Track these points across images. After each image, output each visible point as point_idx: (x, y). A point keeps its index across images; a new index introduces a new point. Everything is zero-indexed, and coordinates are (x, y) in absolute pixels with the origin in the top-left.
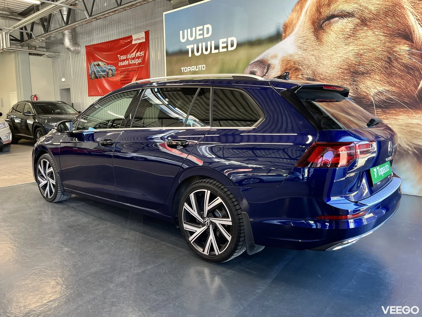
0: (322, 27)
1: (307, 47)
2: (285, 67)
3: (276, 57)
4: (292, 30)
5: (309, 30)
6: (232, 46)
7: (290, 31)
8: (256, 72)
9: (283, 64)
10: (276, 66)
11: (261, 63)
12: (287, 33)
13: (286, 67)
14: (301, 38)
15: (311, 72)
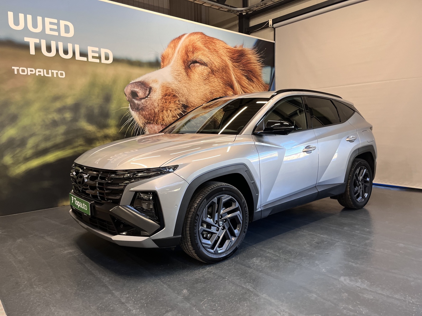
0: (189, 67)
1: (181, 79)
2: (164, 92)
3: (157, 82)
4: (169, 63)
5: (181, 66)
6: (107, 58)
7: (167, 63)
8: (138, 92)
9: (163, 89)
10: (158, 90)
11: (143, 84)
12: (165, 63)
13: (166, 92)
14: (176, 71)
15: (185, 100)
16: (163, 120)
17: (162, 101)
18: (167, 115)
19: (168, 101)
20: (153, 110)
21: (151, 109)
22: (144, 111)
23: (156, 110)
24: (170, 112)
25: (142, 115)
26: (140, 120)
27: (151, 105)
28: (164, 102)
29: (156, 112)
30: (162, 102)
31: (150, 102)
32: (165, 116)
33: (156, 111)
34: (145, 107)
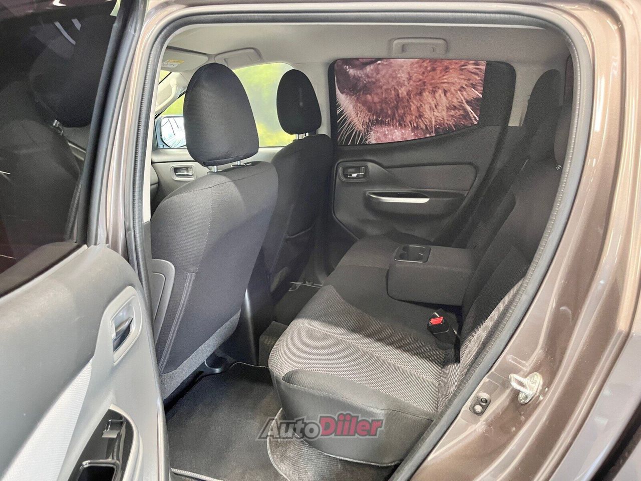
16: (421, 116)
17: (420, 66)
18: (432, 103)
19: (439, 64)
20: (393, 92)
21: (388, 89)
22: (370, 94)
23: (403, 91)
24: (443, 95)
25: (364, 103)
26: (357, 114)
27: (390, 79)
28: (429, 68)
29: (400, 96)
30: (423, 70)
31: (387, 72)
32: (427, 106)
33: (402, 93)
34: (374, 83)
